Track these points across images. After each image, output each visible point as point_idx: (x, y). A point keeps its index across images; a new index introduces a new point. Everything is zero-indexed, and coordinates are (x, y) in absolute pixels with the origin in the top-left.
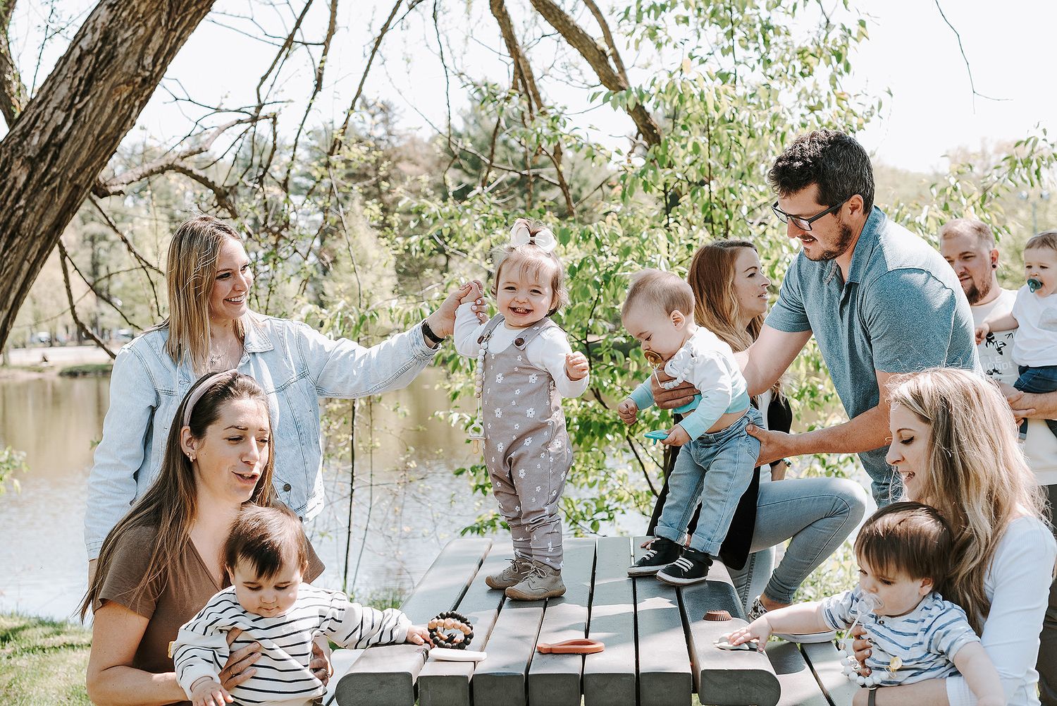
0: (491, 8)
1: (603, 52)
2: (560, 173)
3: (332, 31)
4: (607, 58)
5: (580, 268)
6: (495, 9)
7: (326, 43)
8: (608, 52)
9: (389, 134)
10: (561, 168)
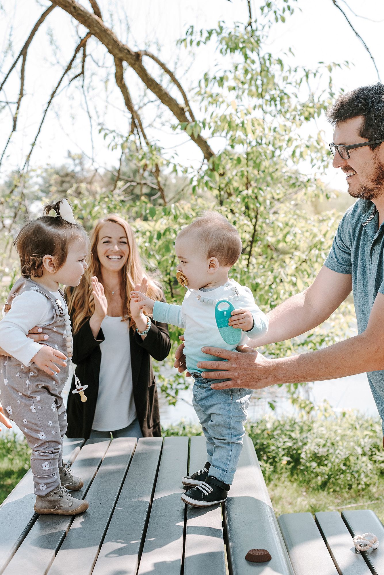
0: (117, 81)
1: (182, 109)
2: (158, 182)
3: (21, 94)
4: (184, 113)
5: (164, 234)
6: (118, 82)
7: (18, 103)
8: (186, 109)
9: (82, 170)
10: (160, 179)
